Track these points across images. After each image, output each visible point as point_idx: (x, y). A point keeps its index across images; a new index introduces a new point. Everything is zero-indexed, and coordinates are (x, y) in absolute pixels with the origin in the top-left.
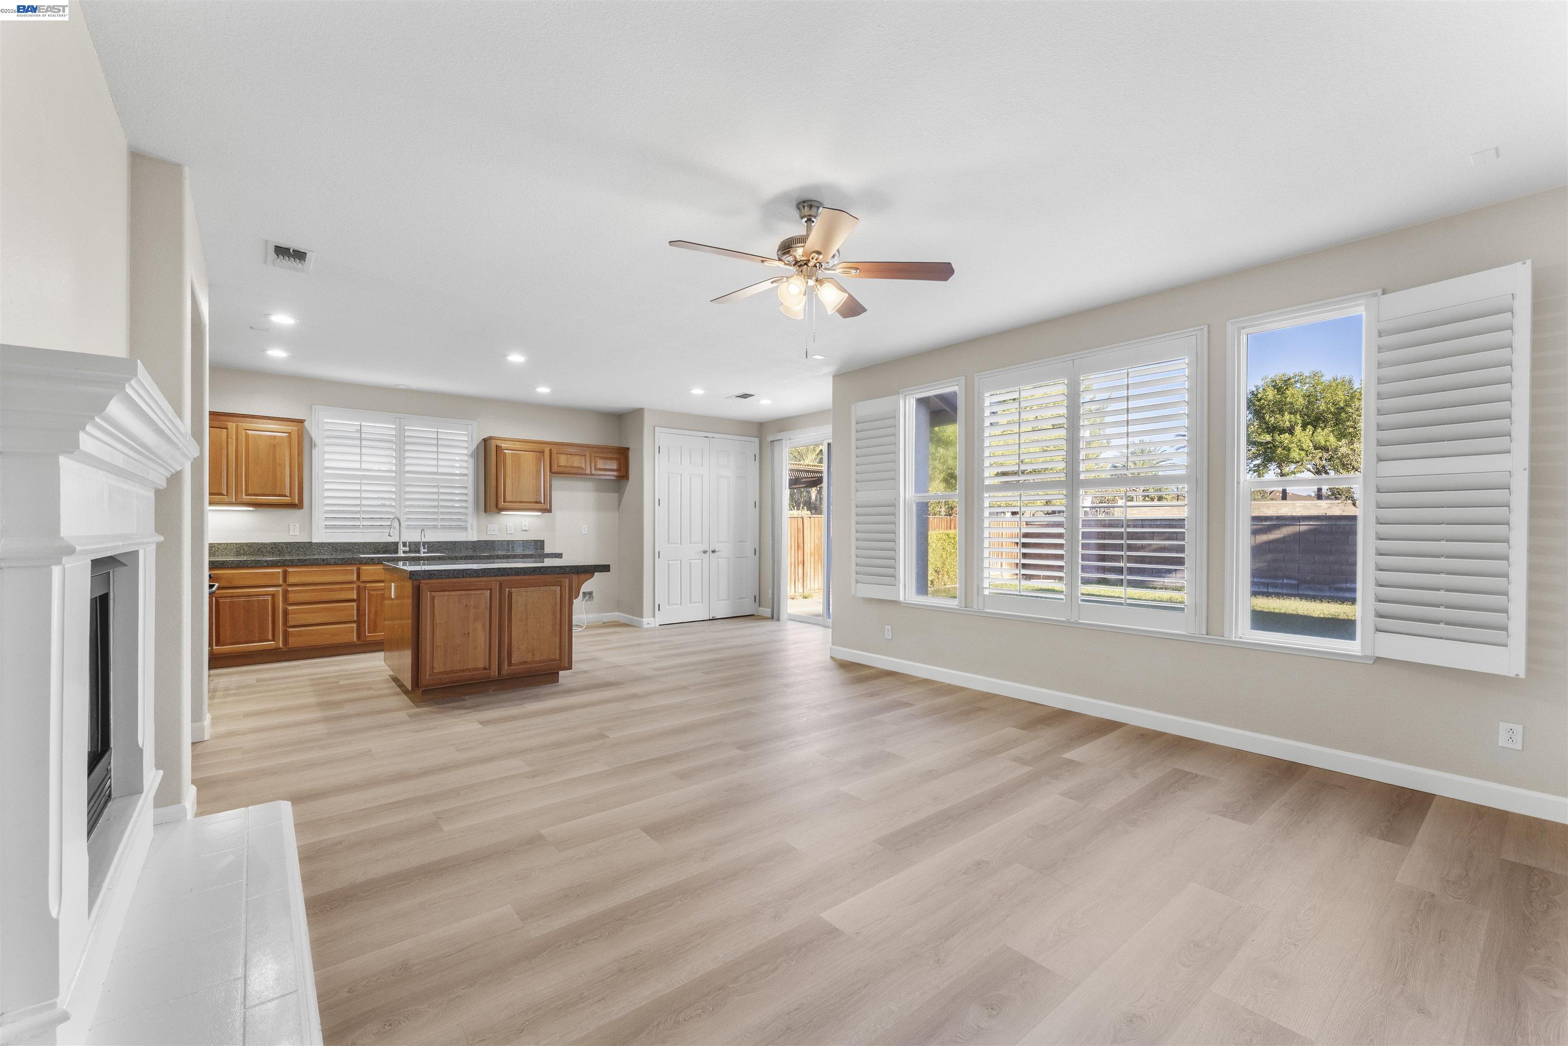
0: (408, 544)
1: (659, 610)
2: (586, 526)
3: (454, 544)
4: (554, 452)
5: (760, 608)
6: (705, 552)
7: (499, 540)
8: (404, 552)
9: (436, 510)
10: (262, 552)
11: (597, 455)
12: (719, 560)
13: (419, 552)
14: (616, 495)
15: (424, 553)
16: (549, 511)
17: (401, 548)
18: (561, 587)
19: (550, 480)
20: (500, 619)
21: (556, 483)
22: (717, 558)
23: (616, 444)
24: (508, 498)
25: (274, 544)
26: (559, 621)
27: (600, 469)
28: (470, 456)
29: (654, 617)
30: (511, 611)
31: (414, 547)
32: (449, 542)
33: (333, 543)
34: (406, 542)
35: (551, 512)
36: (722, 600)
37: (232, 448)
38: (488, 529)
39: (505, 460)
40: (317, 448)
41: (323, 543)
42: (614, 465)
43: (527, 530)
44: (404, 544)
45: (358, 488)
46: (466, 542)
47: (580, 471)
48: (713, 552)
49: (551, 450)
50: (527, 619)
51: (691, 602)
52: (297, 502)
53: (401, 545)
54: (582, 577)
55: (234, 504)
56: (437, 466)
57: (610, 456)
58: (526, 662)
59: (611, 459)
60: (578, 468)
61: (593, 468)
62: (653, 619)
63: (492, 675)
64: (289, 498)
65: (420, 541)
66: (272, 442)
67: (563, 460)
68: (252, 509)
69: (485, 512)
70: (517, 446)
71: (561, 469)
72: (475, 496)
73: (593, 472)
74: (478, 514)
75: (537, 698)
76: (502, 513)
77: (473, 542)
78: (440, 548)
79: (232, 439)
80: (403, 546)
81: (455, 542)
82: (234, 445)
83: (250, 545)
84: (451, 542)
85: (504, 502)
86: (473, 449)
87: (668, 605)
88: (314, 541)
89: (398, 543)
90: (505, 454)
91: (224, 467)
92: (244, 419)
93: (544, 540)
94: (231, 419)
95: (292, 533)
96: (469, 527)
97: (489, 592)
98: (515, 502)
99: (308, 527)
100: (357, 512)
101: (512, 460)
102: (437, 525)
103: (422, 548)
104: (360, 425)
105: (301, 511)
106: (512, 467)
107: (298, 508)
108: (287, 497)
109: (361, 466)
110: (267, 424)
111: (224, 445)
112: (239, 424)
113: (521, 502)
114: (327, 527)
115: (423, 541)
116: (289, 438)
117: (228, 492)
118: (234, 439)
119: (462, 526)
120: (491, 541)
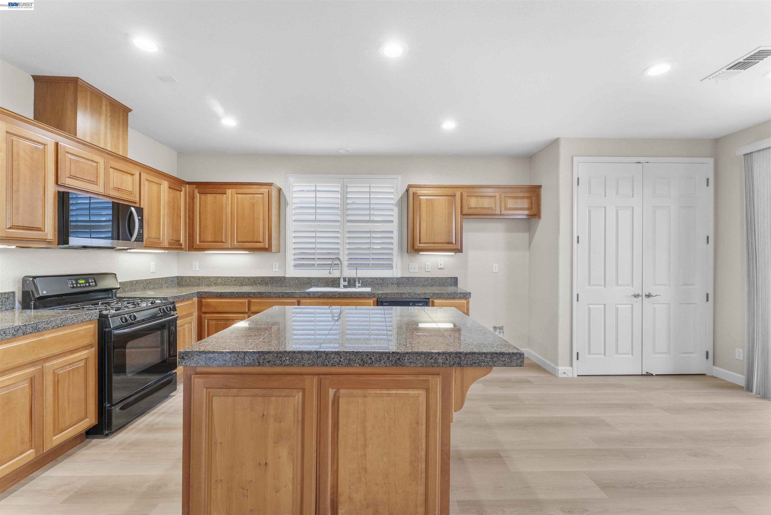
0: (347, 280)
1: (578, 359)
2: (497, 265)
3: (383, 279)
4: (465, 195)
5: (715, 367)
6: (636, 296)
7: (418, 276)
8: (345, 286)
9: (369, 252)
10: (256, 283)
11: (507, 195)
12: (655, 305)
13: (355, 286)
14: (527, 235)
15: (359, 287)
16: (460, 251)
17: (342, 283)
18: (427, 390)
19: (461, 222)
20: (318, 443)
21: (468, 225)
22: (653, 304)
23: (528, 183)
24: (422, 241)
25: (263, 277)
26: (423, 453)
27: (510, 209)
29: (571, 365)
30: (338, 430)
31: (351, 282)
32: (379, 278)
33: (298, 278)
34: (346, 278)
35: (462, 252)
36: (661, 353)
37: (229, 209)
38: (410, 268)
39: (420, 205)
41: (292, 278)
42: (525, 203)
43: (443, 269)
44: (345, 280)
46: (392, 278)
47: (490, 212)
48: (648, 296)
49: (462, 193)
50: (365, 446)
51: (617, 352)
52: (267, 246)
53: (342, 280)
54: (470, 372)
55: (230, 249)
56: (370, 215)
57: (521, 195)
59: (523, 198)
60: (488, 208)
61: (503, 208)
62: (570, 368)
64: (263, 244)
65: (356, 277)
66: (251, 201)
67: (473, 202)
68: (248, 252)
69: (407, 253)
70: (431, 191)
71: (471, 211)
72: (400, 238)
73: (504, 212)
74: (402, 256)
76: (420, 253)
77: (397, 279)
78: (372, 283)
79: (229, 201)
80: (343, 281)
82: (230, 205)
83: (249, 278)
84: (381, 278)
85: (419, 244)
86: (398, 199)
87: (588, 354)
88: (286, 276)
89: (340, 278)
90: (420, 199)
91: (224, 222)
92: (236, 186)
93: (457, 278)
94: (230, 186)
95: (274, 270)
96: (394, 265)
97: (301, 394)
98: (429, 243)
99: (284, 265)
100: (314, 254)
101: (426, 205)
102: (369, 264)
103: (357, 283)
104: (316, 186)
105: (279, 254)
106: (427, 211)
107: (271, 251)
108: (261, 243)
109: (316, 218)
110: (250, 188)
111: (224, 206)
112: (234, 190)
113: (434, 243)
114: (295, 266)
115: (358, 277)
116: (263, 198)
117: (226, 240)
118: (230, 200)
119: (389, 264)
120: (412, 277)
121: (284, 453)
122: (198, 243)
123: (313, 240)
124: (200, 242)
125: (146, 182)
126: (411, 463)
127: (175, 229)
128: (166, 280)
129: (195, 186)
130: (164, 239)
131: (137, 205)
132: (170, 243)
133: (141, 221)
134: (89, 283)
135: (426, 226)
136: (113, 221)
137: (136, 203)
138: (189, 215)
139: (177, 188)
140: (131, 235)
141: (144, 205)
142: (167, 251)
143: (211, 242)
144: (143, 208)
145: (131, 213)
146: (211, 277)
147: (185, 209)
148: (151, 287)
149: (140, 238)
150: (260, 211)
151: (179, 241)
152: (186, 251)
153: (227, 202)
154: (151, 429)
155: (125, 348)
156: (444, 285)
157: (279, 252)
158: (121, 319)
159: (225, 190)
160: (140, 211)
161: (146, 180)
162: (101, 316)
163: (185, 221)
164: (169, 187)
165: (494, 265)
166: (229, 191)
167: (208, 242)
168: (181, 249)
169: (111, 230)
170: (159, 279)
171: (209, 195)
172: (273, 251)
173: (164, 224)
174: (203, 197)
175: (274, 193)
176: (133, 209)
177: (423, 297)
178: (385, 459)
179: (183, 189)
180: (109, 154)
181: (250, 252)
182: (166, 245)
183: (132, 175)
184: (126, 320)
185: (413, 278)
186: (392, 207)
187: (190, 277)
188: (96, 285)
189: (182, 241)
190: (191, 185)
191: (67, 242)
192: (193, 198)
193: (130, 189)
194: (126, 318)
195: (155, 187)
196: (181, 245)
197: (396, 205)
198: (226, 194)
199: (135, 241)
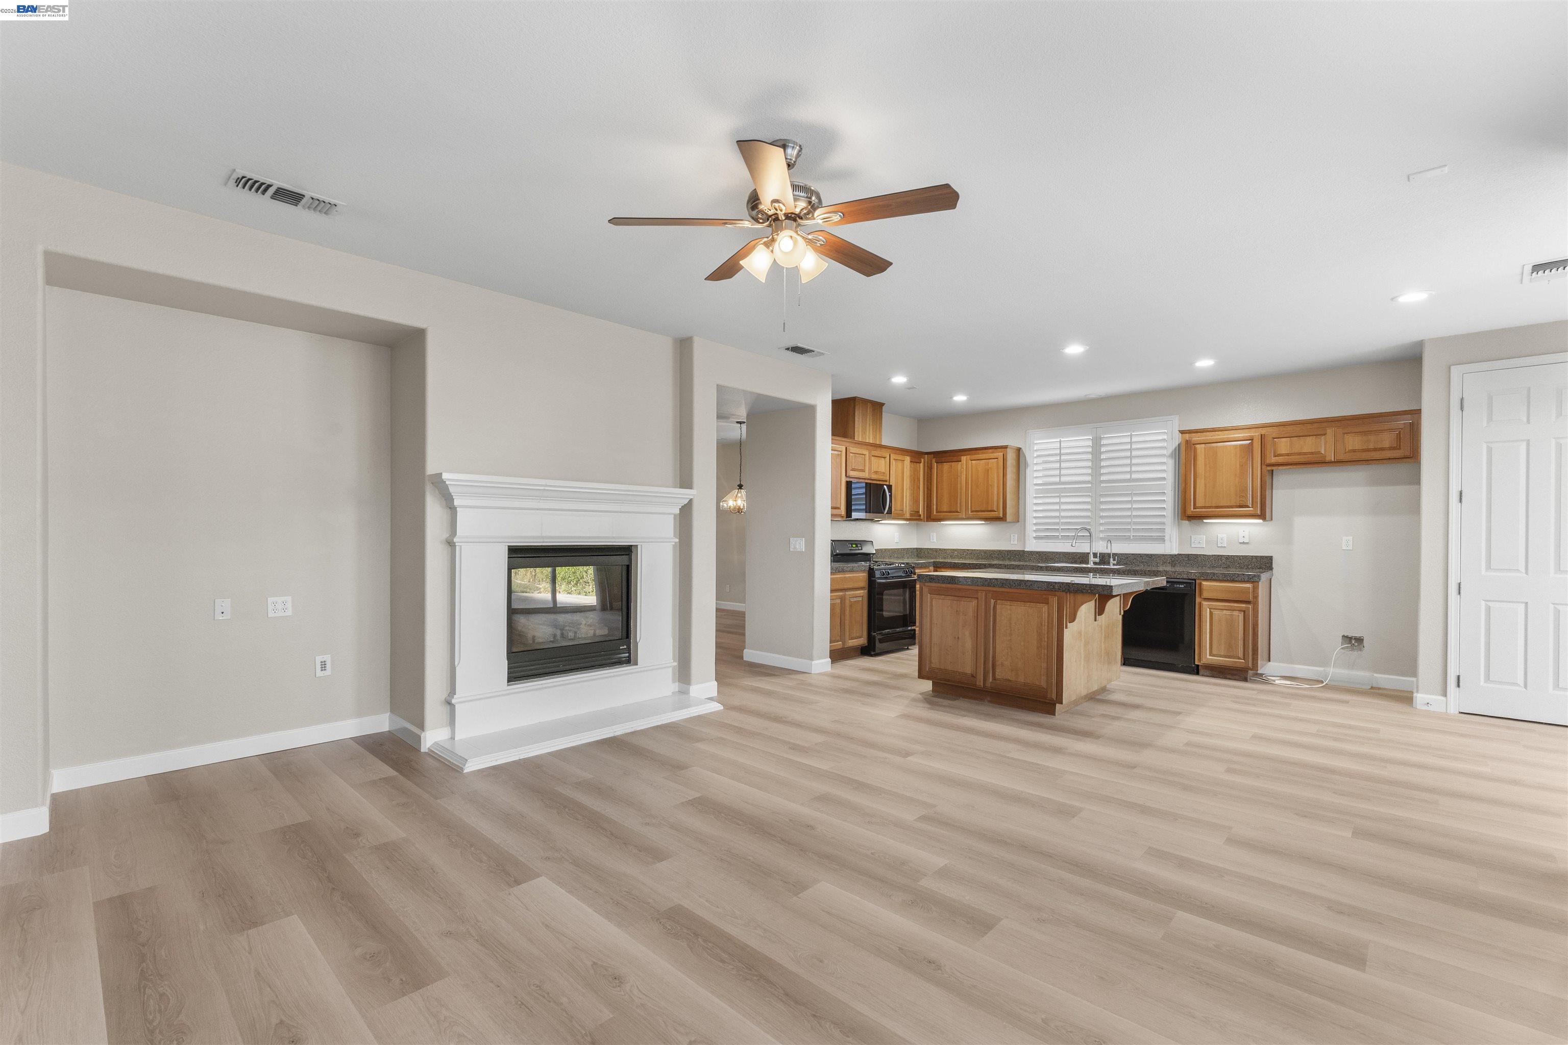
0: (1098, 555)
1: (1459, 686)
2: (1352, 538)
3: (1150, 556)
4: (1268, 436)
8: (1095, 563)
9: (1129, 520)
10: (992, 557)
11: (1348, 430)
13: (1109, 564)
14: (1414, 488)
15: (1114, 565)
16: (1264, 517)
17: (1092, 558)
18: (1048, 605)
19: (1263, 476)
24: (1201, 503)
25: (1000, 551)
27: (1355, 452)
28: (1169, 456)
30: (996, 624)
31: (1104, 558)
32: (1145, 554)
33: (1039, 552)
34: (1097, 553)
35: (1272, 519)
37: (964, 477)
38: (1193, 541)
39: (1196, 456)
40: (1029, 468)
41: (1032, 552)
42: (1385, 441)
43: (1247, 543)
44: (1095, 555)
45: (1057, 500)
46: (1163, 555)
47: (1316, 458)
49: (1264, 435)
50: (1011, 634)
52: (1001, 516)
53: (1092, 556)
55: (965, 519)
56: (1131, 472)
57: (1376, 427)
58: (1009, 681)
59: (1379, 432)
60: (1313, 454)
61: (1340, 451)
62: (1443, 698)
63: (977, 684)
64: (997, 513)
65: (1108, 552)
66: (987, 467)
67: (1283, 447)
68: (984, 522)
69: (1185, 520)
71: (1280, 460)
72: (1175, 501)
73: (1343, 457)
74: (1178, 526)
75: (989, 716)
76: (1205, 521)
77: (1172, 556)
78: (1135, 561)
80: (1094, 558)
81: (1151, 555)
82: (965, 473)
83: (985, 552)
84: (1147, 555)
85: (1195, 509)
86: (1173, 448)
87: (1485, 682)
88: (1025, 550)
89: (1089, 553)
90: (1196, 449)
91: (959, 491)
92: (971, 452)
93: (1272, 557)
94: (964, 453)
95: (1012, 543)
96: (1167, 538)
97: (976, 602)
98: (1210, 507)
99: (1023, 537)
100: (1057, 524)
101: (1205, 456)
102: (1130, 536)
103: (1112, 559)
104: (1060, 441)
105: (1018, 524)
106: (1205, 465)
107: (1006, 521)
108: (995, 512)
109: (1060, 480)
110: (985, 453)
111: (959, 474)
112: (968, 457)
113: (1217, 507)
114: (1035, 538)
115: (1113, 552)
116: (998, 463)
117: (960, 510)
118: (965, 468)
119: (1160, 536)
120: (1195, 555)
121: (967, 633)
122: (935, 513)
123: (1057, 507)
124: (936, 512)
125: (894, 462)
126: (1038, 648)
127: (915, 501)
128: (907, 550)
129: (932, 455)
130: (906, 511)
131: (888, 483)
132: (911, 515)
133: (891, 496)
134: (858, 547)
135: (1205, 484)
136: (866, 494)
137: (886, 481)
138: (927, 485)
139: (917, 461)
140: (884, 509)
141: (892, 483)
142: (908, 522)
143: (946, 512)
144: (891, 485)
145: (884, 490)
146: (948, 549)
147: (924, 480)
148: (896, 556)
149: (890, 512)
150: (995, 477)
151: (918, 512)
152: (924, 521)
153: (962, 469)
154: (899, 658)
155: (883, 595)
156: (1248, 567)
157: (1018, 521)
158: (881, 572)
159: (959, 457)
160: (890, 487)
161: (894, 459)
162: (870, 568)
163: (924, 491)
164: (911, 462)
165: (1344, 538)
166: (964, 458)
167: (944, 512)
168: (920, 520)
169: (864, 503)
170: (901, 549)
171: (945, 464)
172: (1008, 520)
173: (906, 496)
174: (940, 466)
175: (1011, 456)
176: (885, 486)
177: (1185, 577)
178: (1022, 644)
179: (922, 460)
180: (872, 446)
181: (986, 523)
182: (908, 517)
183: (885, 458)
184: (884, 574)
185: (1197, 556)
186: (1164, 460)
187: (928, 549)
188: (862, 549)
189: (921, 512)
190: (929, 455)
191: (851, 517)
192: (930, 468)
193: (883, 471)
194: (883, 572)
195: (900, 464)
196: (920, 516)
197: (1171, 456)
198: (961, 461)
199: (887, 513)
